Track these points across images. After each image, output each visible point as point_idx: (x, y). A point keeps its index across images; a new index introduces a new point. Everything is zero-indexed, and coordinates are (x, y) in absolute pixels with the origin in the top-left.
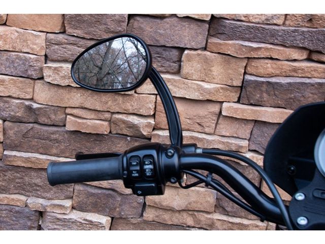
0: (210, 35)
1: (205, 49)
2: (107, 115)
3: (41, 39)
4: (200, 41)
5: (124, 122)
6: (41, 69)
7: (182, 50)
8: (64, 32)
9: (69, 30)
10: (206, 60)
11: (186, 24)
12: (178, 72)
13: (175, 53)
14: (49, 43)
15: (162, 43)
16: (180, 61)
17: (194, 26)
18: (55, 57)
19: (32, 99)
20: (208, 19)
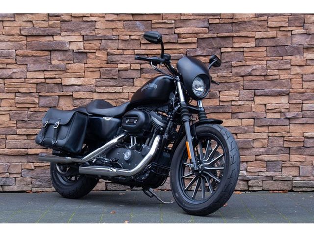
0: (141, 74)
1: (140, 77)
2: (115, 100)
3: (94, 80)
4: (138, 75)
5: (120, 101)
6: (95, 89)
7: (134, 78)
8: (100, 78)
9: (102, 77)
10: (141, 80)
11: (134, 71)
12: (134, 85)
13: (132, 80)
14: (97, 81)
15: (128, 77)
16: (134, 82)
17: (136, 71)
18: (98, 85)
19: (92, 98)
20: (140, 69)
